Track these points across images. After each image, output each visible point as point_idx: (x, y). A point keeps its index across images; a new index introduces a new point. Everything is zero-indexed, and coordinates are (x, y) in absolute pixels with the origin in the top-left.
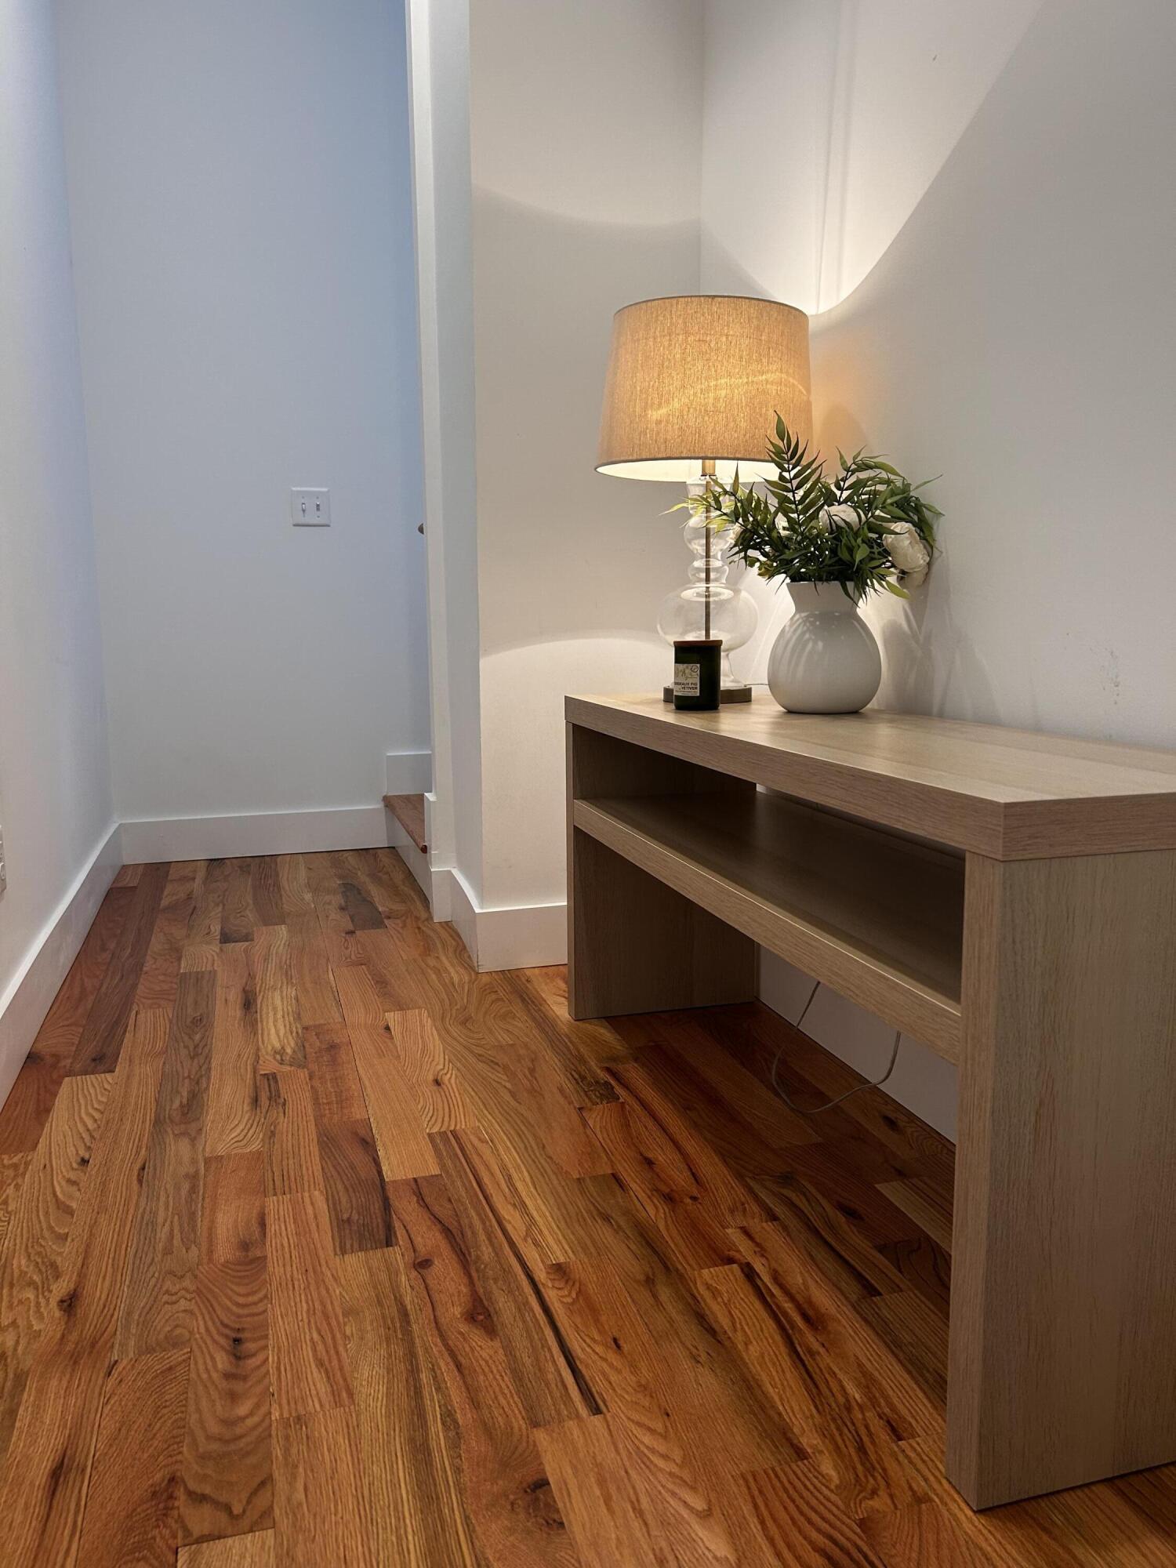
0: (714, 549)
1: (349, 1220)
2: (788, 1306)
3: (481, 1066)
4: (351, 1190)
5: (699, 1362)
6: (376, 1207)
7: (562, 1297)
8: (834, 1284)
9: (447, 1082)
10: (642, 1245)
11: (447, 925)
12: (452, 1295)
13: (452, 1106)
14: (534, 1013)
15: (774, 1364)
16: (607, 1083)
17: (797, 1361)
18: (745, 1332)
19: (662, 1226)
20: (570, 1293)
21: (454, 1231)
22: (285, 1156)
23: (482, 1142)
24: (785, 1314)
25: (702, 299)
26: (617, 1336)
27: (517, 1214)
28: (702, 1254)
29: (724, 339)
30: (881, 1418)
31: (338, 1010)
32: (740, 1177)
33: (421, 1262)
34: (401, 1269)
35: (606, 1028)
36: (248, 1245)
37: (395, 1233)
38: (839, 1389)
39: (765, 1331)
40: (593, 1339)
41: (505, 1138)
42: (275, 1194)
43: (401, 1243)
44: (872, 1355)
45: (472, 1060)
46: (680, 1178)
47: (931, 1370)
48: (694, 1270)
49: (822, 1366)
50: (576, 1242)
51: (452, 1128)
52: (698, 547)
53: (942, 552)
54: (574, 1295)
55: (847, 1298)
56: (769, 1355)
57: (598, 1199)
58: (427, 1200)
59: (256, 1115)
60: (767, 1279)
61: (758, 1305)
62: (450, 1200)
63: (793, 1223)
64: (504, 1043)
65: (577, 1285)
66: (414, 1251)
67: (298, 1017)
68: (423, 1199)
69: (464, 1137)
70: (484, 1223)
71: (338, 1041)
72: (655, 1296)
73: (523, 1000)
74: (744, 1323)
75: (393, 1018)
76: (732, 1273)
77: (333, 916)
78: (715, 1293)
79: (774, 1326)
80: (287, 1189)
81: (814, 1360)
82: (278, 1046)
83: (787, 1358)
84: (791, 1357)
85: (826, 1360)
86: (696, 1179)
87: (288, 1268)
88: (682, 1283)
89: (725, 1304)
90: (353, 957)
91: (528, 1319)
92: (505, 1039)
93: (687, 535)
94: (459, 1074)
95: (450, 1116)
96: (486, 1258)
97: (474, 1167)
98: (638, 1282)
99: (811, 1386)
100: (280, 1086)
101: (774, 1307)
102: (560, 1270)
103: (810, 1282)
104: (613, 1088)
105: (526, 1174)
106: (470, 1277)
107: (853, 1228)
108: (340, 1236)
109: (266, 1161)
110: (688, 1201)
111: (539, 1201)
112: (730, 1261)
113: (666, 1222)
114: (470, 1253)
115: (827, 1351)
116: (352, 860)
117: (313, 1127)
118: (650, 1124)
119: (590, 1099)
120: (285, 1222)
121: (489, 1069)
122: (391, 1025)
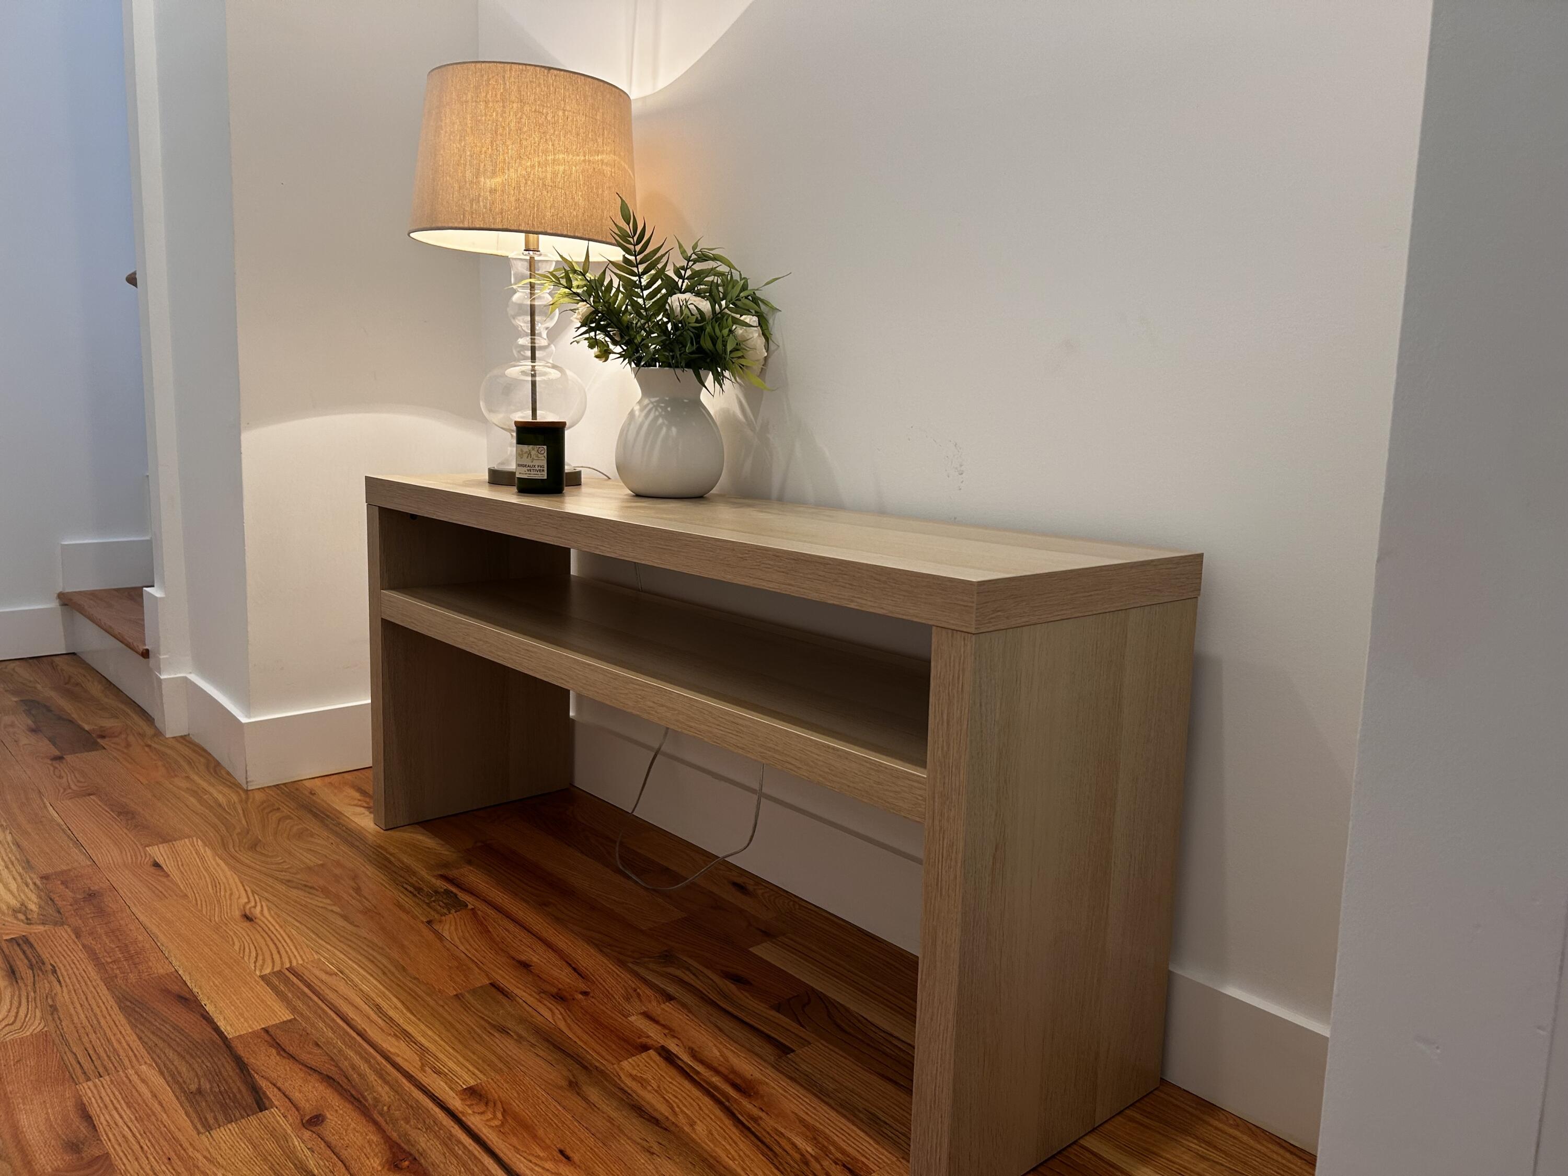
0: (539, 327)
1: (199, 1091)
2: (715, 1079)
3: (294, 893)
4: (188, 1057)
5: (653, 1153)
6: (229, 1070)
7: (487, 1120)
8: (749, 1050)
9: (259, 915)
10: (550, 1049)
11: (185, 740)
12: (362, 1148)
13: (277, 943)
14: (334, 828)
15: (725, 1138)
16: (447, 892)
17: (743, 1129)
18: (685, 1114)
19: (562, 1025)
20: (495, 1117)
21: (336, 1077)
22: (81, 1031)
23: (331, 975)
24: (716, 1088)
25: (538, 69)
26: (562, 1148)
27: (403, 1045)
28: (614, 1047)
29: (561, 113)
30: (836, 1164)
31: (80, 850)
32: (622, 963)
33: (311, 1119)
34: (289, 1132)
35: (423, 834)
36: (77, 1146)
37: (264, 1093)
38: (790, 1146)
39: (704, 1108)
40: (538, 1157)
41: (356, 966)
42: (89, 1079)
43: (276, 1103)
44: (807, 1108)
45: (282, 888)
46: (563, 976)
47: (861, 1109)
48: (613, 1064)
49: (768, 1130)
50: (480, 1062)
51: (288, 966)
52: (523, 323)
53: (778, 346)
54: (499, 1115)
55: (765, 1061)
56: (716, 1130)
57: (487, 1013)
58: (290, 1049)
59: (20, 989)
60: (686, 1058)
61: (687, 1084)
62: (317, 1045)
63: (689, 999)
64: (312, 864)
65: (499, 1105)
66: (298, 1109)
67: (28, 865)
68: (284, 1050)
69: (306, 973)
70: (367, 1061)
71: (96, 888)
72: (585, 1099)
73: (315, 816)
74: (681, 1106)
75: (159, 852)
76: (651, 1059)
77: (24, 741)
78: (642, 1082)
79: (712, 1103)
80: (101, 1070)
81: (759, 1125)
82: (14, 903)
83: (734, 1129)
84: (737, 1127)
85: (769, 1123)
86: (579, 974)
87: (144, 1162)
88: (606, 1080)
89: (656, 1091)
90: (73, 786)
91: (460, 1152)
92: (311, 860)
93: (511, 312)
94: (270, 904)
95: (279, 952)
96: (385, 1098)
97: (332, 1004)
98: (561, 1088)
99: (766, 1150)
100: (39, 949)
101: (702, 1083)
102: (473, 1093)
103: (729, 1054)
104: (456, 895)
105: (395, 1000)
106: (375, 1123)
107: (746, 994)
108: (197, 1112)
109: (57, 1041)
110: (580, 996)
111: (423, 1027)
112: (645, 1048)
113: (566, 1021)
114: (364, 1097)
115: (767, 1114)
116: (24, 673)
117: (106, 992)
118: (511, 926)
119: (435, 910)
120: (116, 1109)
121: (307, 895)
122: (160, 861)
